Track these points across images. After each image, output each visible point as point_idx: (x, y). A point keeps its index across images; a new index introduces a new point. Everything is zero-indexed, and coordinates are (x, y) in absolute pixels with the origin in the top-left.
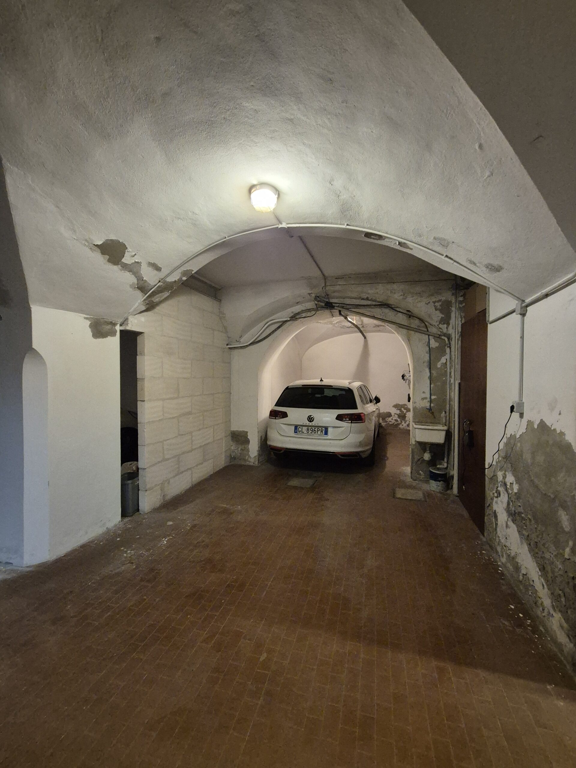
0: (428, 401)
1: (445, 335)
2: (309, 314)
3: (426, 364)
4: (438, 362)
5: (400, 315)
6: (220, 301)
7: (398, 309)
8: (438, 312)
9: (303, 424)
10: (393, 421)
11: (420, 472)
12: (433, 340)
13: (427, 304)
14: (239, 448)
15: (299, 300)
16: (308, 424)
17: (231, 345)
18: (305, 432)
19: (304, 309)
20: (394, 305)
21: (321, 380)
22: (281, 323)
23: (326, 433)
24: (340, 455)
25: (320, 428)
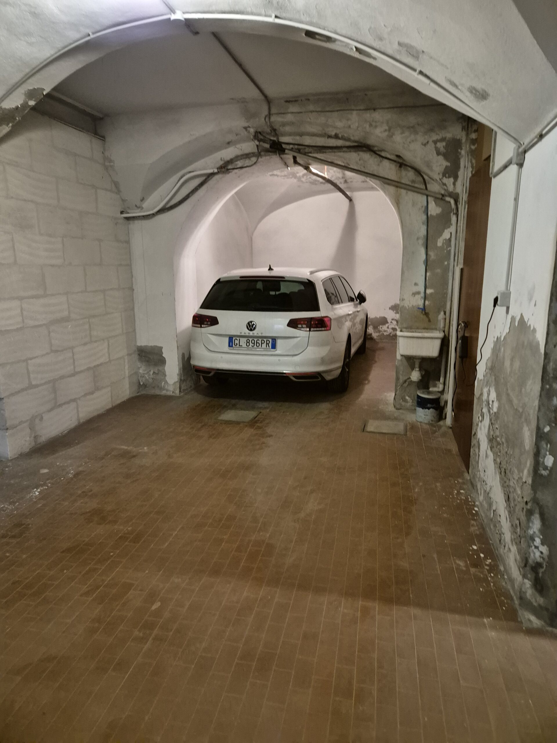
0: (422, 297)
1: (451, 195)
2: (247, 162)
3: (421, 242)
4: (439, 238)
5: (386, 163)
6: (103, 138)
7: (383, 154)
8: (441, 158)
9: (241, 334)
10: (390, 331)
11: (407, 398)
12: (433, 203)
13: (425, 145)
14: (150, 371)
15: (230, 137)
16: (247, 334)
17: (128, 213)
18: (244, 345)
19: (239, 153)
20: (377, 146)
21: (270, 269)
22: (204, 178)
23: (274, 347)
24: (294, 377)
25: (265, 340)
